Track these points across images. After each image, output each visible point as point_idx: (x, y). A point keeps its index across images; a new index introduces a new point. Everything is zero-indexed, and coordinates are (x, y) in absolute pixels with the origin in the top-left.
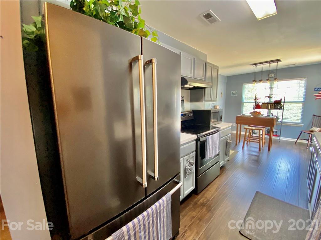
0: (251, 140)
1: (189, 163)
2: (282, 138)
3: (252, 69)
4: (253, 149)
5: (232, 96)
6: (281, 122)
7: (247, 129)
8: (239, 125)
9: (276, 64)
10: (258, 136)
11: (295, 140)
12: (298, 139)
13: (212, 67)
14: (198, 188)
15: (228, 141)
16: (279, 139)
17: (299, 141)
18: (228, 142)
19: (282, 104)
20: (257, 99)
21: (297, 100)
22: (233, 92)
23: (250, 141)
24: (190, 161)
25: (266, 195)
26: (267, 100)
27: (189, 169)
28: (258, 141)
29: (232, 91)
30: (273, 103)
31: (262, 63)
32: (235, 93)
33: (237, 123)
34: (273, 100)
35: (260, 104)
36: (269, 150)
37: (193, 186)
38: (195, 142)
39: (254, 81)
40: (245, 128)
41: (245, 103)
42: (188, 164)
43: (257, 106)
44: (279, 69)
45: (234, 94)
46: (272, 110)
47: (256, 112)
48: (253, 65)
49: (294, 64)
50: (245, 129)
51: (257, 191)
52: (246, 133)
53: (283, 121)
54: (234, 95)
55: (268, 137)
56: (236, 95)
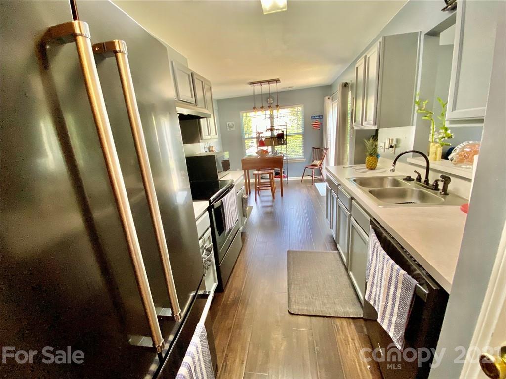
0: (261, 188)
1: (206, 250)
2: (290, 179)
3: (249, 90)
4: (265, 199)
5: (229, 130)
6: (287, 159)
7: (256, 175)
8: (246, 171)
9: (275, 85)
10: (269, 181)
11: (300, 178)
12: (303, 176)
13: (202, 82)
14: (223, 280)
15: (243, 196)
16: (286, 179)
17: (305, 178)
18: (243, 198)
19: (285, 137)
20: (260, 133)
21: (297, 132)
22: (229, 125)
23: (260, 190)
24: (206, 246)
25: (297, 252)
26: (269, 134)
27: (208, 260)
28: (270, 188)
29: (228, 123)
30: (275, 138)
31: (261, 83)
32: (232, 125)
33: (244, 169)
34: (276, 133)
35: (264, 139)
36: (282, 196)
37: (215, 282)
38: (207, 213)
39: (255, 108)
40: (254, 174)
41: (246, 140)
42: (204, 253)
43: (262, 143)
44: (279, 92)
45: (230, 127)
46: (276, 146)
47: (263, 150)
48: (251, 84)
49: (291, 87)
50: (255, 176)
51: (287, 250)
52: (256, 180)
53: (288, 158)
54: (232, 129)
55: (279, 179)
56: (234, 129)
